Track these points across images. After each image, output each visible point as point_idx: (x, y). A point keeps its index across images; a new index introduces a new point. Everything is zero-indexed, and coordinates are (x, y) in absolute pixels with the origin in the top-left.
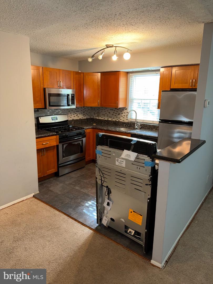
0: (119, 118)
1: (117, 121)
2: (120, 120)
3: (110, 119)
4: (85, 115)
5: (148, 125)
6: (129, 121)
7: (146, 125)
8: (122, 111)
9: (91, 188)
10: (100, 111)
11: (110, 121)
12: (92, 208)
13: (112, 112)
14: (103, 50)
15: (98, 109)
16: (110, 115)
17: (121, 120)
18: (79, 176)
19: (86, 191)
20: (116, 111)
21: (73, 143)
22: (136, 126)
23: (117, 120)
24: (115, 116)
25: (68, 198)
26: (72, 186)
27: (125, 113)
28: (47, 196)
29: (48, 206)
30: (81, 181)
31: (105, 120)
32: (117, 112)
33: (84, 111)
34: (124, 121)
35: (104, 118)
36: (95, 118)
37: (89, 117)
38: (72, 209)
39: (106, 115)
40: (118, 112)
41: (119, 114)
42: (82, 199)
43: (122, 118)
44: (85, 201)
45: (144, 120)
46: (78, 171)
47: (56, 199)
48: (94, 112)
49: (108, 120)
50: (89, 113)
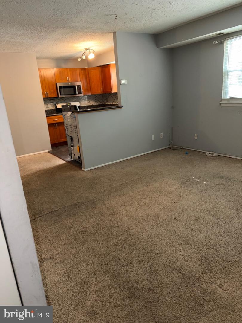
3: (113, 103)
4: (97, 102)
14: (85, 52)
35: (110, 103)
37: (101, 103)
39: (111, 100)
48: (104, 99)
50: (101, 100)
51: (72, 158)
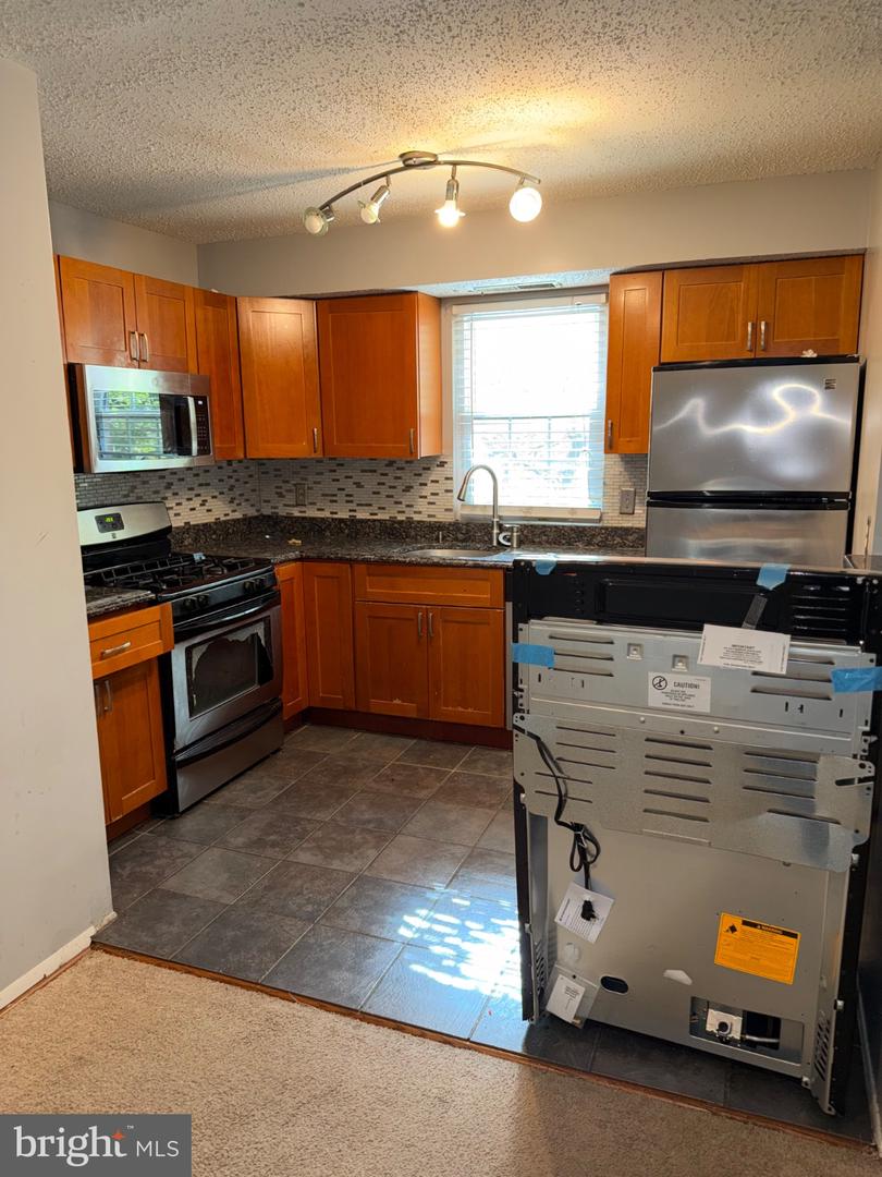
0: (408, 506)
1: (401, 522)
2: (415, 512)
3: (362, 515)
4: (236, 502)
5: (550, 527)
6: (459, 518)
7: (544, 526)
8: (420, 475)
9: (376, 847)
10: (311, 478)
11: (362, 521)
12: (442, 944)
13: (370, 482)
14: (384, 178)
15: (298, 473)
16: (360, 495)
17: (420, 513)
18: (279, 797)
19: (358, 863)
20: (391, 475)
21: (231, 638)
22: (498, 534)
23: (401, 517)
24: (388, 496)
25: (287, 916)
26: (269, 852)
27: (437, 482)
28: (174, 929)
29: (204, 980)
30: (302, 819)
31: (341, 520)
32: (397, 478)
33: (232, 481)
34: (434, 516)
35: (332, 513)
36: (282, 511)
37: (252, 512)
38: (347, 971)
39: (341, 497)
40: (400, 478)
41: (408, 489)
42: (364, 908)
43: (421, 505)
44: (389, 919)
45: (531, 508)
46: (259, 772)
47: (230, 934)
48: (277, 487)
49: (353, 520)
50: (254, 490)
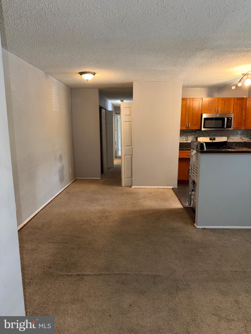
51: (190, 204)
